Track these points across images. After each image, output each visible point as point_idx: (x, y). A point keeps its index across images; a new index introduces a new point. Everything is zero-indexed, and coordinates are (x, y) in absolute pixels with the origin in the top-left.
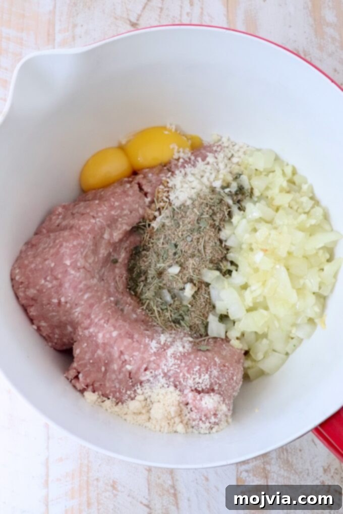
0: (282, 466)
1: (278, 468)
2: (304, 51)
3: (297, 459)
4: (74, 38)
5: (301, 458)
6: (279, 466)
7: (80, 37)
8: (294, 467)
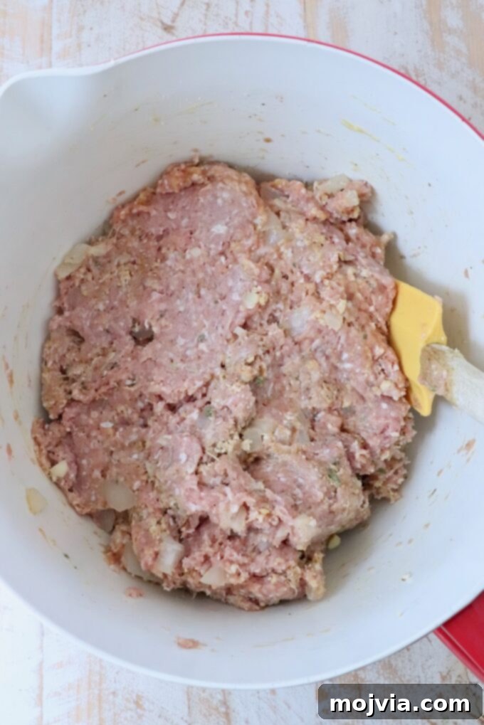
0: (381, 672)
1: (377, 675)
2: (416, 70)
3: (403, 662)
4: (79, 46)
5: (410, 661)
6: (378, 672)
7: (89, 46)
8: (399, 673)
